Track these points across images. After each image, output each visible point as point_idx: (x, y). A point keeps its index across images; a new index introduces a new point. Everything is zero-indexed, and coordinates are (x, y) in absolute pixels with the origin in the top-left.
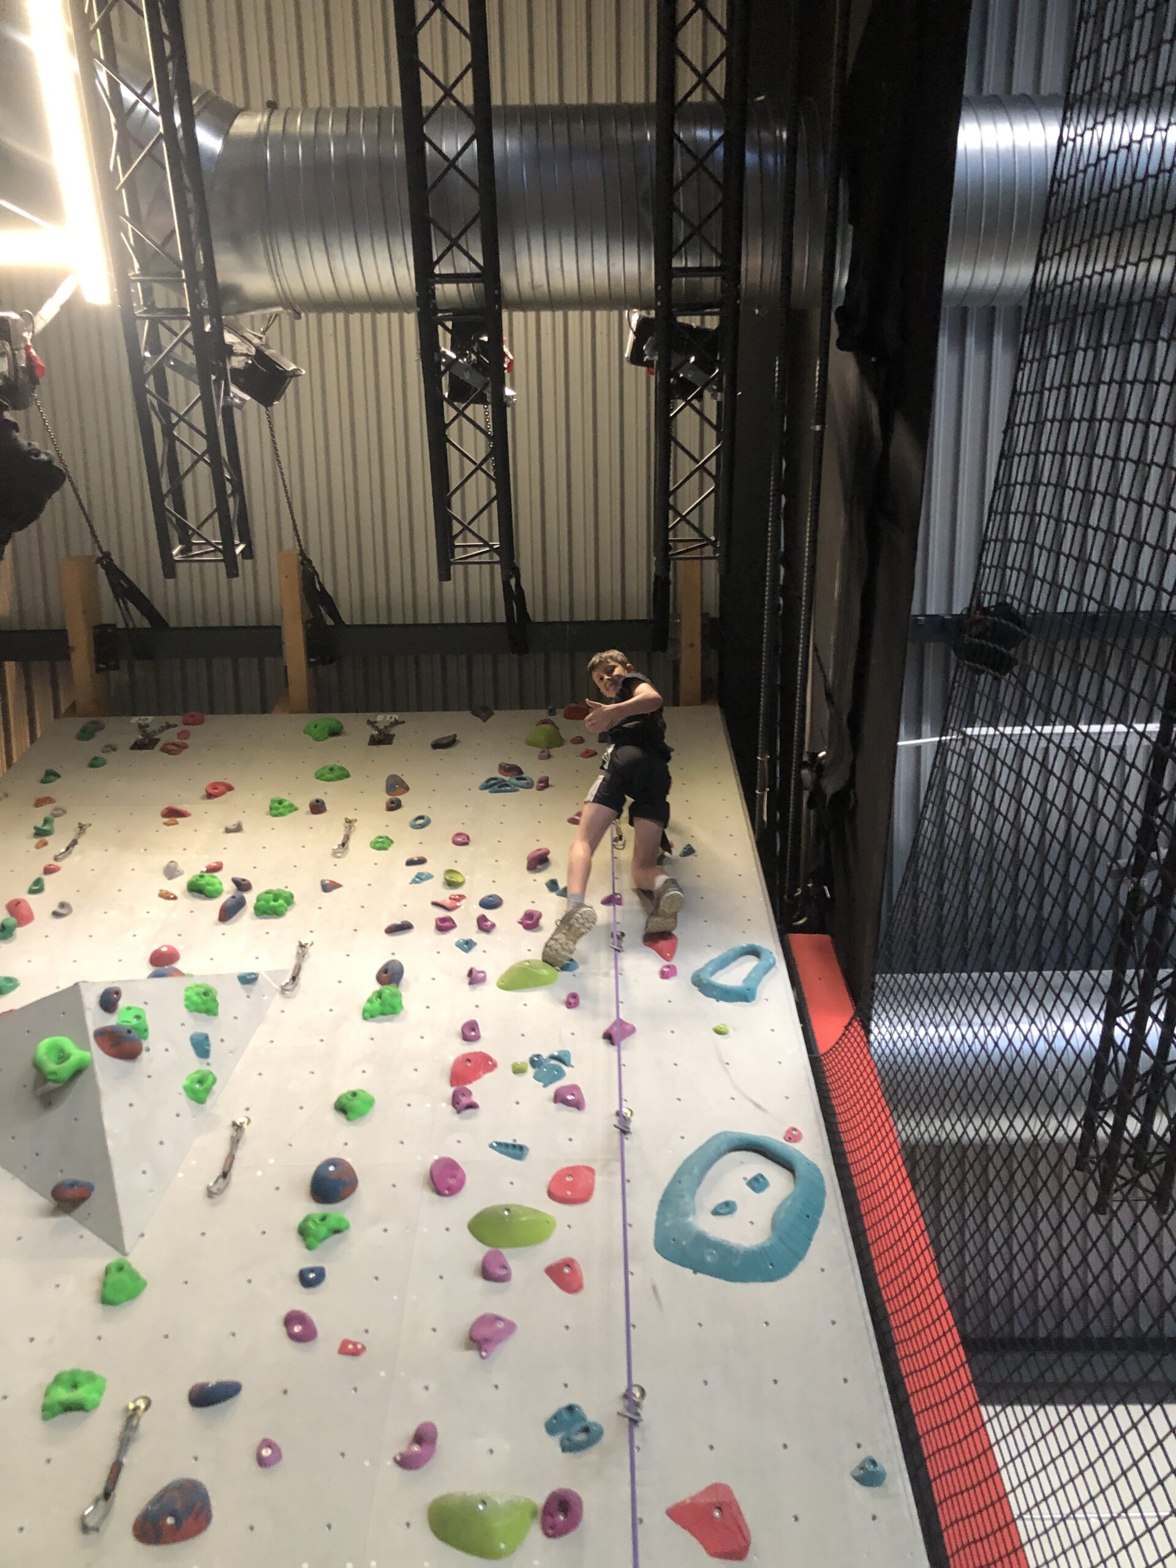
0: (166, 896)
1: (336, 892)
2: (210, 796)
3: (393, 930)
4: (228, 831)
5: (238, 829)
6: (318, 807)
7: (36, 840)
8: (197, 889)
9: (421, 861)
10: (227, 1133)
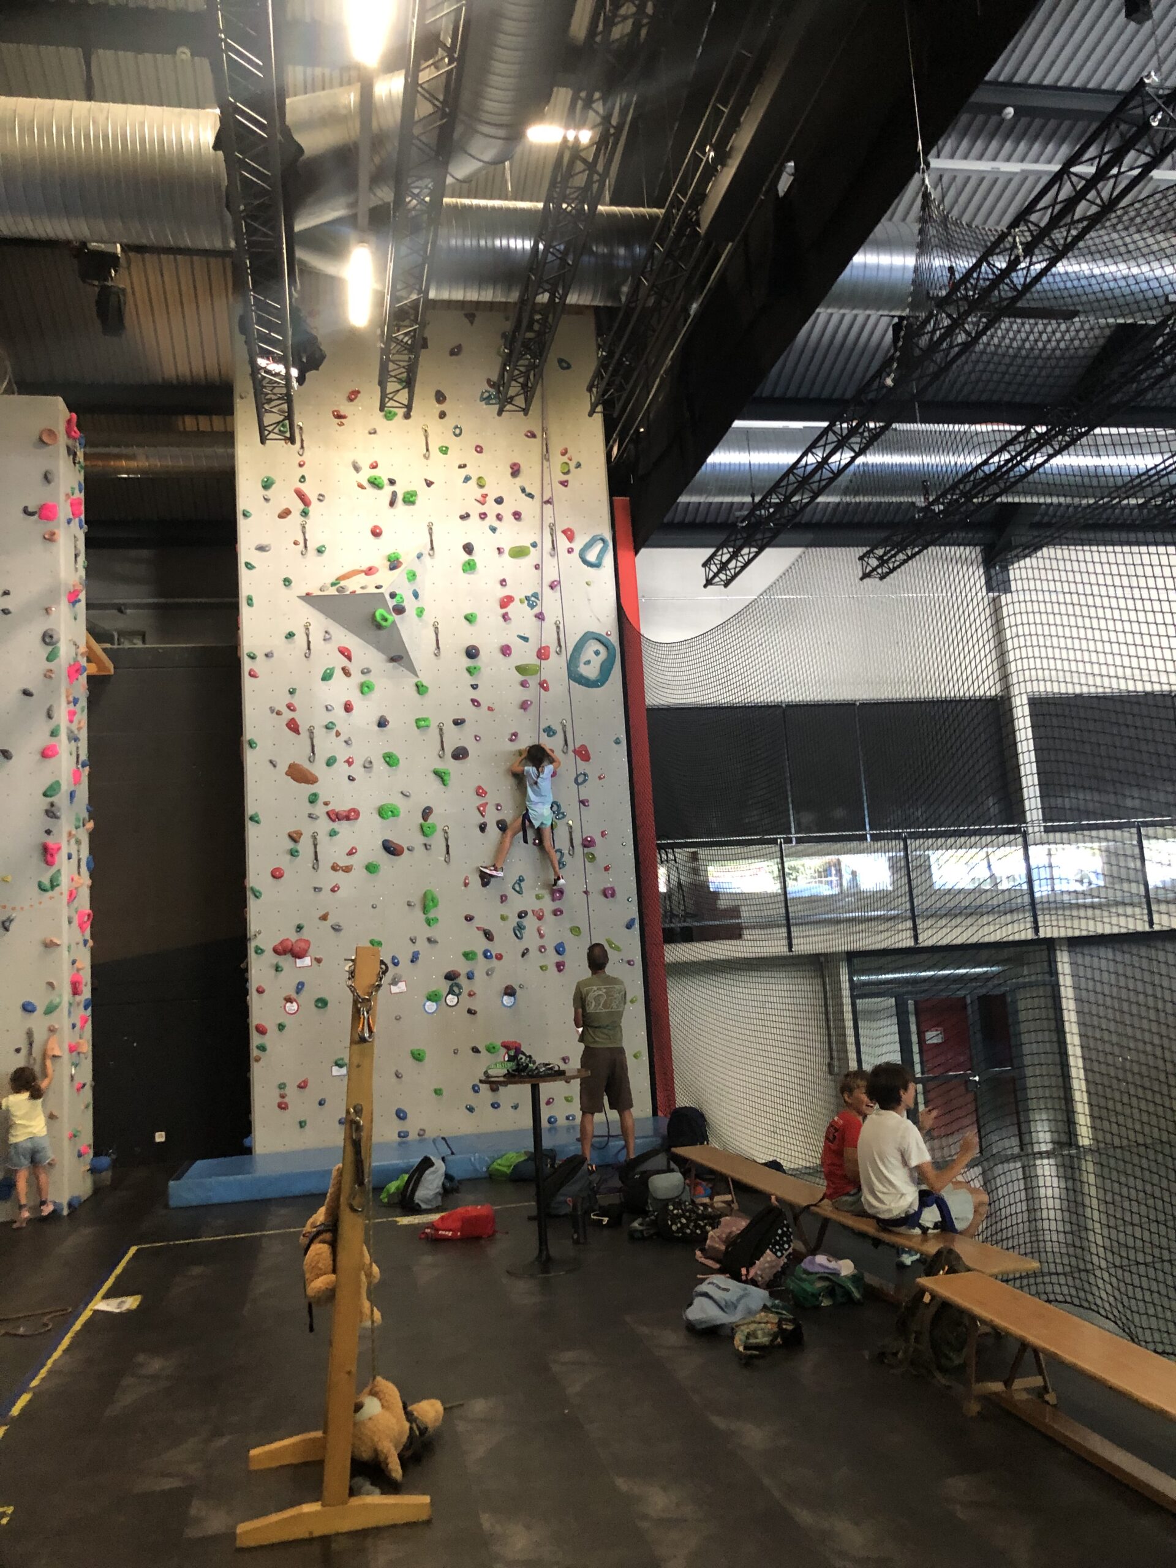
0: (361, 486)
1: (432, 486)
2: (351, 400)
3: (462, 517)
4: (370, 433)
5: (375, 432)
6: (407, 415)
8: (375, 484)
9: (465, 466)
10: (432, 629)
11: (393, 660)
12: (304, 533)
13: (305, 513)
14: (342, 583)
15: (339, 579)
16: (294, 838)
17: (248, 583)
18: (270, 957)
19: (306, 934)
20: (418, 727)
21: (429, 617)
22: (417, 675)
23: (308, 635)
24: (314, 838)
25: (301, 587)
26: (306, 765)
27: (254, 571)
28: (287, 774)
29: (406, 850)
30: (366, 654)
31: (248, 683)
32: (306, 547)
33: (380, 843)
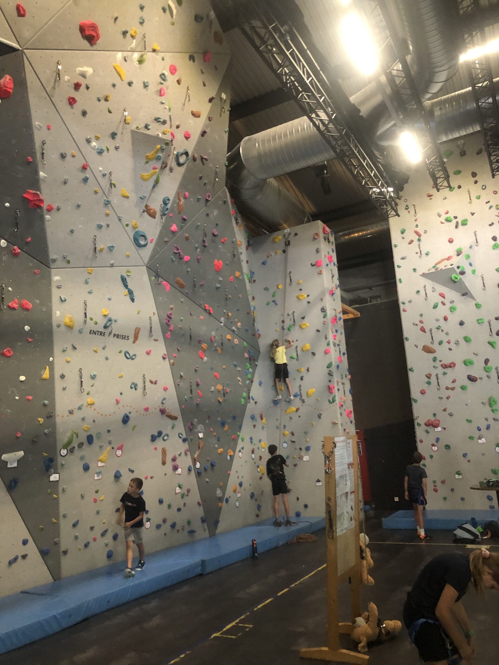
0: (442, 223)
1: (474, 215)
3: (490, 225)
4: (444, 199)
5: (446, 198)
6: (459, 187)
7: (407, 211)
8: (448, 220)
9: (489, 202)
10: (481, 278)
11: (463, 295)
12: (420, 248)
13: (419, 240)
14: (438, 266)
15: (436, 264)
16: (429, 376)
17: (399, 273)
18: (424, 427)
19: (438, 417)
20: (479, 323)
21: (478, 273)
22: (476, 300)
23: (425, 291)
24: (437, 375)
25: (421, 271)
26: (430, 345)
27: (401, 268)
28: (423, 350)
29: (479, 380)
30: (451, 294)
31: (403, 315)
32: (421, 254)
33: (466, 376)
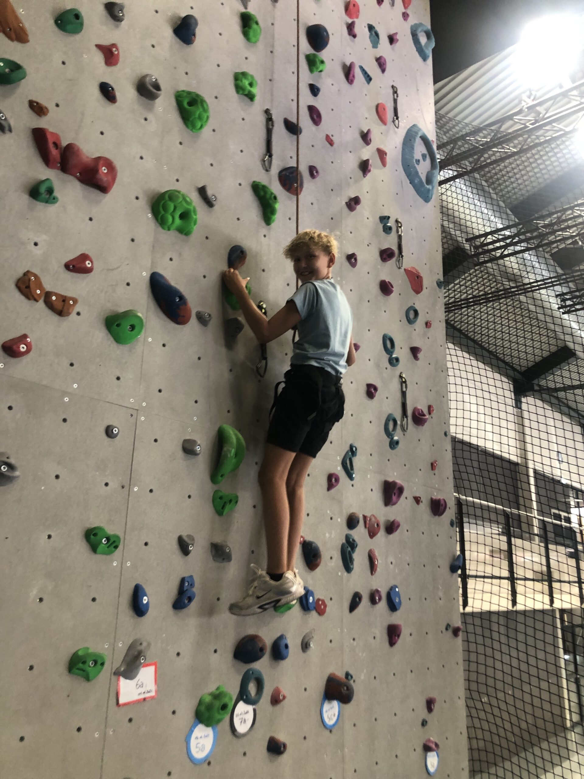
20: (239, 88)
22: (246, 8)
29: (193, 320)
33: (146, 275)
